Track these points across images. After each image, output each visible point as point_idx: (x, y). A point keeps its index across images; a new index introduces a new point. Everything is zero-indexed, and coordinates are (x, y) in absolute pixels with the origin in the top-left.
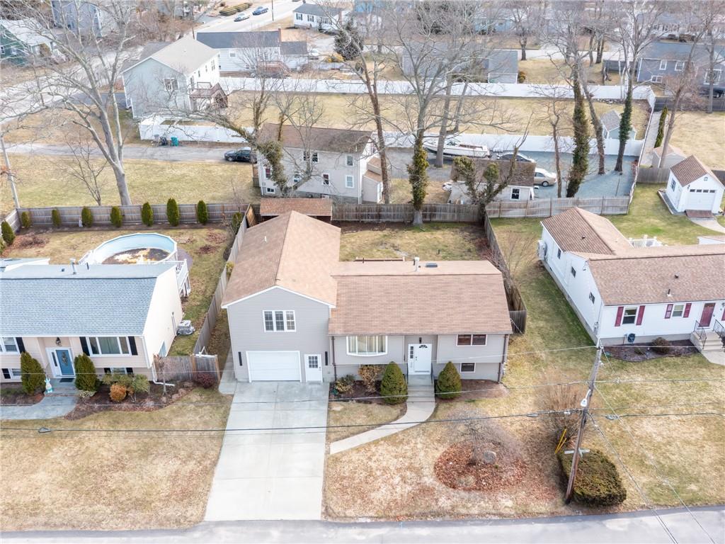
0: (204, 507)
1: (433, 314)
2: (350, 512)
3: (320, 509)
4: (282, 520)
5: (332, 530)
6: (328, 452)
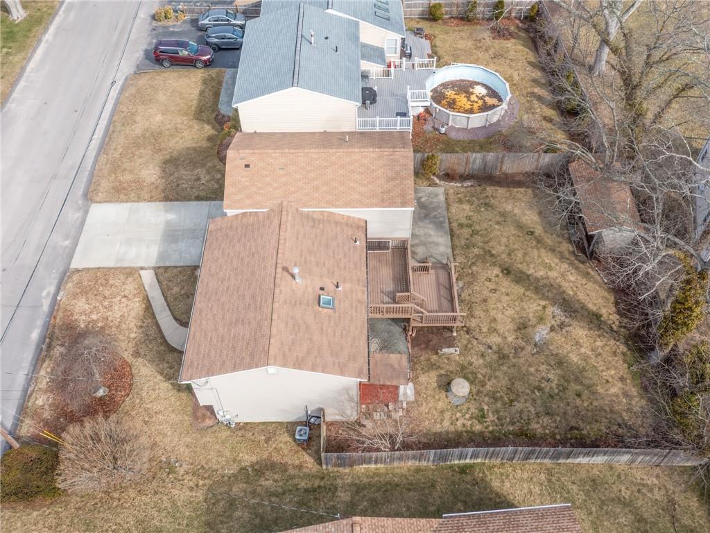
0: (106, 202)
1: (219, 300)
2: (70, 285)
3: (80, 267)
4: (77, 245)
5: (58, 276)
6: (142, 268)
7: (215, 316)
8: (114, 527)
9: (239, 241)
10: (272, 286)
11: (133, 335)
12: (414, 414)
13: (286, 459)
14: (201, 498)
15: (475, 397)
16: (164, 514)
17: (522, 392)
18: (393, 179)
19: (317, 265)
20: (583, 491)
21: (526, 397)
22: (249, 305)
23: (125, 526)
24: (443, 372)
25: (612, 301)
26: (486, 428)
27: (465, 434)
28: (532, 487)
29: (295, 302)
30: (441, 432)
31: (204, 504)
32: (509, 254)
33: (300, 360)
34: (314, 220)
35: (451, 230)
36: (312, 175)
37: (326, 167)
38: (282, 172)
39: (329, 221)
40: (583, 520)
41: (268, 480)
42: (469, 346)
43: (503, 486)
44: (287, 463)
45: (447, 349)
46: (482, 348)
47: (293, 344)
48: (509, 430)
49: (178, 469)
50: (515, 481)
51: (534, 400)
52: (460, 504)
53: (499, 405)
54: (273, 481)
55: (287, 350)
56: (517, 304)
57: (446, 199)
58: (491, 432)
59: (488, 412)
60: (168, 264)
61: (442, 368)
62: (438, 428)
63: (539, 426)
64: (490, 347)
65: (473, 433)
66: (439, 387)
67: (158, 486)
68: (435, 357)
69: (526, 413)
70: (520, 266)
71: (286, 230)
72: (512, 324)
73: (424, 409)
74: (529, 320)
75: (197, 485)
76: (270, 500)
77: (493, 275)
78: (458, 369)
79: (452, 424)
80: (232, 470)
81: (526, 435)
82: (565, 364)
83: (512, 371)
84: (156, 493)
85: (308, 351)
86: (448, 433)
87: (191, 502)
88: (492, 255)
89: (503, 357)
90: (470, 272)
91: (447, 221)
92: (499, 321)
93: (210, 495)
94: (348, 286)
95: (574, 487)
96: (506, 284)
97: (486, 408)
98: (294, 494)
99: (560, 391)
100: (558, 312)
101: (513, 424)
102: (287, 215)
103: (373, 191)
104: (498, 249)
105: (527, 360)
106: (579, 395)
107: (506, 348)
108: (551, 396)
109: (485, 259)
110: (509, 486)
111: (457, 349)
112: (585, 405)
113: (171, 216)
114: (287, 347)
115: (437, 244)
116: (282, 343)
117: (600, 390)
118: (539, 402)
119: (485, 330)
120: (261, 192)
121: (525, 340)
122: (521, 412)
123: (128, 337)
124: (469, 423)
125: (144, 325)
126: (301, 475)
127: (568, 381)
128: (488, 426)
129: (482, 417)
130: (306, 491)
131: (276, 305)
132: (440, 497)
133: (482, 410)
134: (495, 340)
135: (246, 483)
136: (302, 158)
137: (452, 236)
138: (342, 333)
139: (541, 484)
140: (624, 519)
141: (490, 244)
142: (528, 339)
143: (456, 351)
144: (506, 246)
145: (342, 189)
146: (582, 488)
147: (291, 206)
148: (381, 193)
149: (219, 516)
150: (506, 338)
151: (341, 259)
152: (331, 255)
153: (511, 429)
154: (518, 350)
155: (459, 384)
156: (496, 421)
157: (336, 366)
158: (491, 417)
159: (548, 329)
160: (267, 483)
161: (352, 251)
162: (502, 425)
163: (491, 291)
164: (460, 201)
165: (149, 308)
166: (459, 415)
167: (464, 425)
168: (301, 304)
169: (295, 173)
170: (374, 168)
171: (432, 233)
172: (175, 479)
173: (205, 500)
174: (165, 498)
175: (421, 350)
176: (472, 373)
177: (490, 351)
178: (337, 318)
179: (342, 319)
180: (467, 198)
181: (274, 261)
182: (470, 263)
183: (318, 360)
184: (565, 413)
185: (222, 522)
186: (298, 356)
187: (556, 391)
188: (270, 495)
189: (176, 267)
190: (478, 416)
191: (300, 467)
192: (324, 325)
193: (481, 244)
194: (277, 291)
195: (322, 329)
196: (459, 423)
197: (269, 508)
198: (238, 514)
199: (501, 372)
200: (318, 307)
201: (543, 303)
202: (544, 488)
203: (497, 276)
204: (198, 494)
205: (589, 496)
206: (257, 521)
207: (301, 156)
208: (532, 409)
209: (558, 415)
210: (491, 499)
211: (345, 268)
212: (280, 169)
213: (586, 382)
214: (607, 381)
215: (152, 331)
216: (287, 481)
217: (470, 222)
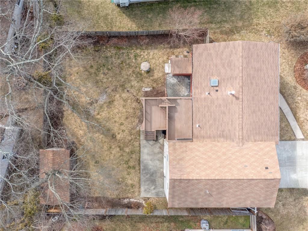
6: (303, 140)
7: (268, 77)
8: (288, 8)
9: (262, 124)
10: (243, 87)
11: (299, 98)
12: (165, 58)
13: (221, 36)
14: (255, 20)
15: (138, 65)
16: (269, 14)
17: (117, 68)
18: (181, 159)
19: (220, 105)
20: (99, 23)
21: (115, 65)
22: (253, 79)
23: (283, 9)
24: (151, 78)
25: (65, 118)
26: (134, 51)
27: (144, 48)
28: (119, 25)
29: (231, 79)
30: (154, 49)
31: (253, 17)
32: (110, 148)
33: (227, 47)
34: (223, 136)
35: (139, 164)
36: (228, 163)
37: (220, 167)
38: (246, 164)
39: (214, 137)
40: (102, 11)
41: (228, 27)
42: (138, 92)
43: (131, 25)
44: (220, 35)
45: (148, 90)
46: (132, 91)
47: (231, 55)
48: (125, 50)
49: (266, 33)
50: (126, 27)
51: (112, 64)
52: (150, 17)
53: (128, 62)
54: (225, 27)
55: (233, 51)
56: (111, 116)
57: (140, 188)
58: (133, 49)
59: (133, 58)
60: (290, 142)
61: (151, 80)
62: (156, 51)
63: (112, 52)
64: (128, 91)
65: (140, 49)
66: (153, 71)
67: (273, 25)
68: (154, 85)
69: (117, 58)
70: (106, 140)
71: (239, 125)
72: (116, 104)
73: (161, 60)
74: (107, 106)
75: (257, 26)
76: (226, 18)
77: (120, 134)
78: (144, 79)
79: (149, 53)
80: (243, 32)
81: (118, 48)
82: (95, 82)
83: (119, 78)
84: (273, 22)
85: (223, 53)
86: (151, 49)
87: (258, 18)
88: (119, 147)
89: (123, 86)
90: (132, 136)
91: (141, 171)
92: (122, 106)
93: (251, 21)
94: (203, 96)
95: (102, 25)
96: (115, 129)
97: (134, 60)
98: (217, 21)
99: (99, 68)
100: (92, 112)
101: (123, 53)
102: (239, 136)
103: (192, 153)
104: (115, 151)
105: (111, 84)
106: (92, 67)
107: (120, 91)
108: (104, 66)
109: (124, 145)
110: (129, 25)
111: (143, 90)
112: (90, 61)
113: (294, 176)
114: (233, 53)
115: (148, 154)
116: (236, 54)
117: (82, 69)
118: (110, 63)
119: (129, 101)
120: (255, 152)
121: (111, 95)
122: (118, 58)
123: (301, 97)
124: (142, 53)
125: (295, 104)
126: (214, 30)
127: (95, 73)
128: (133, 52)
129: (136, 57)
130: (212, 23)
131: (241, 75)
132: (157, 20)
133: (136, 59)
134: (124, 95)
135: (237, 26)
136: (235, 173)
137: (139, 160)
138: (206, 67)
139: (115, 26)
140: (85, 12)
141: (120, 154)
142: (109, 96)
143: (144, 89)
144: (111, 153)
145: (210, 154)
146: (99, 25)
147: (237, 143)
148: (187, 151)
149: (246, 12)
150: (120, 96)
151: (207, 112)
152: (212, 114)
153: (124, 51)
154: (115, 90)
155: (145, 68)
156: (130, 54)
157: (208, 49)
158: (132, 56)
159: (98, 102)
160: (227, 26)
161: (201, 119)
162: (128, 52)
163: (123, 124)
164: (132, 186)
165: (295, 115)
166: (146, 57)
167: (144, 52)
168: (228, 79)
169: (238, 164)
170: (192, 166)
171: (150, 162)
172: (266, 29)
173: (253, 19)
174: (269, 20)
175: (160, 90)
176: (138, 77)
177: (128, 89)
178: (209, 75)
179: (206, 75)
180: (128, 188)
181: (244, 104)
182: (132, 142)
183: (218, 49)
184: (100, 58)
185: (245, 10)
186: (228, 49)
187: (101, 68)
188: (226, 21)
189: (285, 140)
190: (138, 56)
191: (215, 33)
192: (215, 69)
193: (124, 154)
194: (241, 84)
195: (216, 67)
196: (146, 53)
197: (226, 15)
198: (239, 13)
199: (125, 78)
200: (219, 79)
201: (99, 117)
202: (115, 24)
203: (119, 134)
204: (256, 21)
205: (97, 21)
206: (231, 10)
207: (236, 174)
208: (113, 59)
209: (103, 57)
210: (137, 19)
211: (205, 107)
212: (247, 166)
213: (87, 73)
214: (77, 73)
215: (290, 101)
216: (220, 27)
217: (129, 170)
